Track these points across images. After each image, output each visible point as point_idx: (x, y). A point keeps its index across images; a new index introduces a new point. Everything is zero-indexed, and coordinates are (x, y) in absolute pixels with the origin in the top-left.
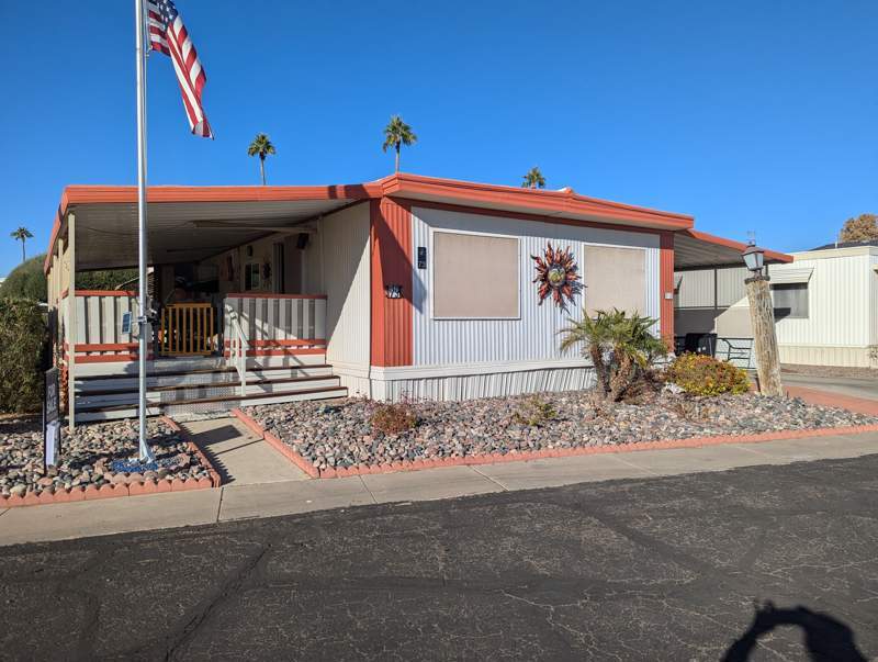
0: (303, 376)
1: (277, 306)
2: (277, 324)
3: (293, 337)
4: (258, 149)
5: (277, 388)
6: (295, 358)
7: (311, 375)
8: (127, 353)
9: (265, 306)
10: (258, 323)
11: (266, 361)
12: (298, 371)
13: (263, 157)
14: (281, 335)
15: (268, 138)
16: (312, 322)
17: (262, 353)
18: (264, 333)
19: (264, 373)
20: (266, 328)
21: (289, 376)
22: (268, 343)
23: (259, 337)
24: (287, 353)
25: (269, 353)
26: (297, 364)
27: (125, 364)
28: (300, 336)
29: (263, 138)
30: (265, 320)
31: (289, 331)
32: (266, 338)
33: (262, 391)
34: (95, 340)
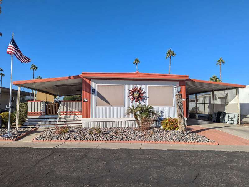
0: (76, 120)
1: (73, 104)
2: (73, 108)
3: (77, 111)
4: (135, 62)
5: (67, 123)
6: (77, 116)
7: (78, 120)
8: (39, 114)
9: (70, 104)
10: (68, 107)
11: (69, 116)
12: (75, 119)
13: (137, 64)
14: (74, 110)
15: (138, 59)
16: (81, 107)
17: (69, 114)
18: (69, 110)
19: (67, 119)
20: (70, 109)
21: (73, 120)
22: (70, 112)
23: (68, 111)
24: (75, 114)
25: (70, 115)
26: (77, 117)
27: (39, 116)
28: (78, 110)
29: (137, 59)
30: (70, 107)
31: (76, 109)
32: (70, 111)
33: (64, 123)
34: (33, 111)
